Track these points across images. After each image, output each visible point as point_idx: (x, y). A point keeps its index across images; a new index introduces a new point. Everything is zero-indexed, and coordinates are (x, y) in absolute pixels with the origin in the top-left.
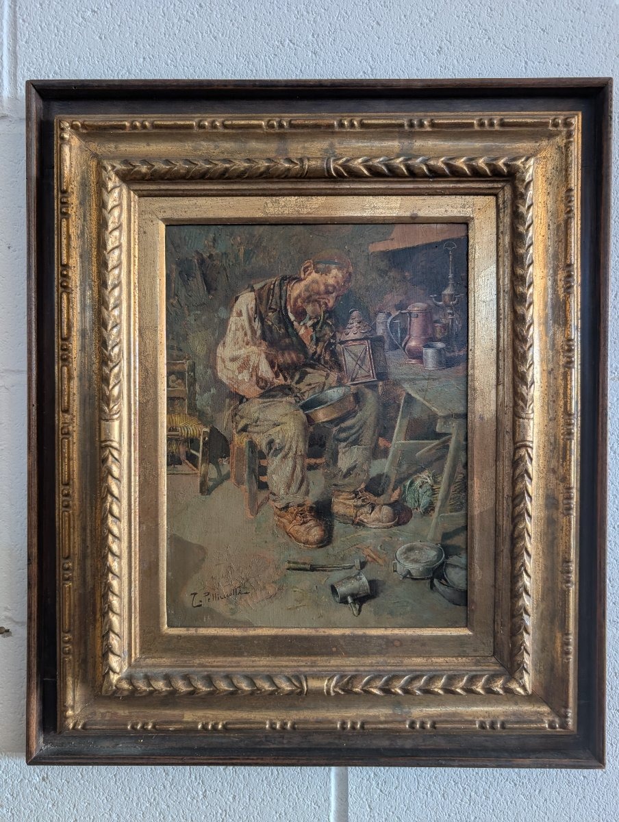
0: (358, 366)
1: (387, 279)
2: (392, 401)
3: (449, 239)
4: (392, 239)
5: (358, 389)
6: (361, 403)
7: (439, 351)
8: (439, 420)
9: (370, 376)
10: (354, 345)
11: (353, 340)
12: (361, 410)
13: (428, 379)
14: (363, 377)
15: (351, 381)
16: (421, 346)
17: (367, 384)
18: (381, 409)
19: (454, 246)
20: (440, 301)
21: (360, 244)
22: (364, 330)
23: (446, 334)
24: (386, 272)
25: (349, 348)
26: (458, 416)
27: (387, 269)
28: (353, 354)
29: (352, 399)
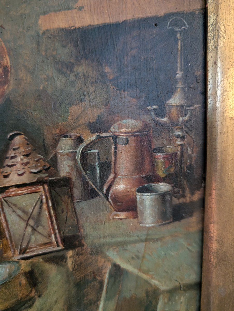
0: (29, 229)
1: (72, 77)
2: (90, 278)
3: (177, 14)
4: (80, 8)
5: (33, 265)
6: (39, 286)
7: (163, 196)
8: (161, 297)
9: (50, 243)
10: (21, 194)
11: (18, 186)
12: (40, 296)
13: (146, 240)
14: (40, 245)
15: (20, 253)
16: (134, 190)
17: (49, 255)
18: (74, 291)
19: (185, 25)
20: (163, 117)
21: (21, 16)
22: (36, 167)
23: (172, 169)
24: (70, 67)
25: (13, 200)
26: (188, 287)
27: (72, 61)
28: (20, 209)
29: (23, 280)
